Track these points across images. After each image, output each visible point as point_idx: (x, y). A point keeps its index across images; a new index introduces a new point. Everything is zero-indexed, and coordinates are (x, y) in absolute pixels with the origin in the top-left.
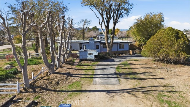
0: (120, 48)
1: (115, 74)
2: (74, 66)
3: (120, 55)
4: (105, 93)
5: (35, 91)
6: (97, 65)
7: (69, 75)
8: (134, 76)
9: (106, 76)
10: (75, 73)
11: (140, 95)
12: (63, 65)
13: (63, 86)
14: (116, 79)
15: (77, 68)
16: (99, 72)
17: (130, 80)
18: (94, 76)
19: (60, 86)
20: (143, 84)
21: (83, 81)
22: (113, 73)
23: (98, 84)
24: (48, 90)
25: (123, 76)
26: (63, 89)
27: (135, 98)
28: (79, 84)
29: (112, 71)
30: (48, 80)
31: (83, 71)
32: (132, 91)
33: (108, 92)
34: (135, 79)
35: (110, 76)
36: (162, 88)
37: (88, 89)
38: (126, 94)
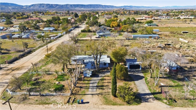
0: (104, 65)
1: (97, 86)
2: (82, 81)
3: (103, 71)
4: (91, 95)
5: (73, 95)
6: (91, 80)
7: (81, 87)
8: (102, 87)
9: (93, 88)
10: (83, 86)
11: (100, 95)
12: (78, 82)
13: (80, 93)
14: (96, 89)
15: (83, 83)
16: (91, 85)
17: (100, 90)
18: (89, 88)
19: (79, 92)
20: (104, 91)
21: (86, 90)
22: (96, 86)
23: (90, 91)
24: (76, 94)
25: (99, 88)
26: (80, 94)
27: (98, 97)
28: (84, 91)
29: (96, 85)
30: (75, 90)
31: (85, 85)
32: (98, 94)
33: (92, 94)
34: (102, 89)
35: (94, 88)
36: (107, 93)
37: (87, 94)
38: (97, 95)
